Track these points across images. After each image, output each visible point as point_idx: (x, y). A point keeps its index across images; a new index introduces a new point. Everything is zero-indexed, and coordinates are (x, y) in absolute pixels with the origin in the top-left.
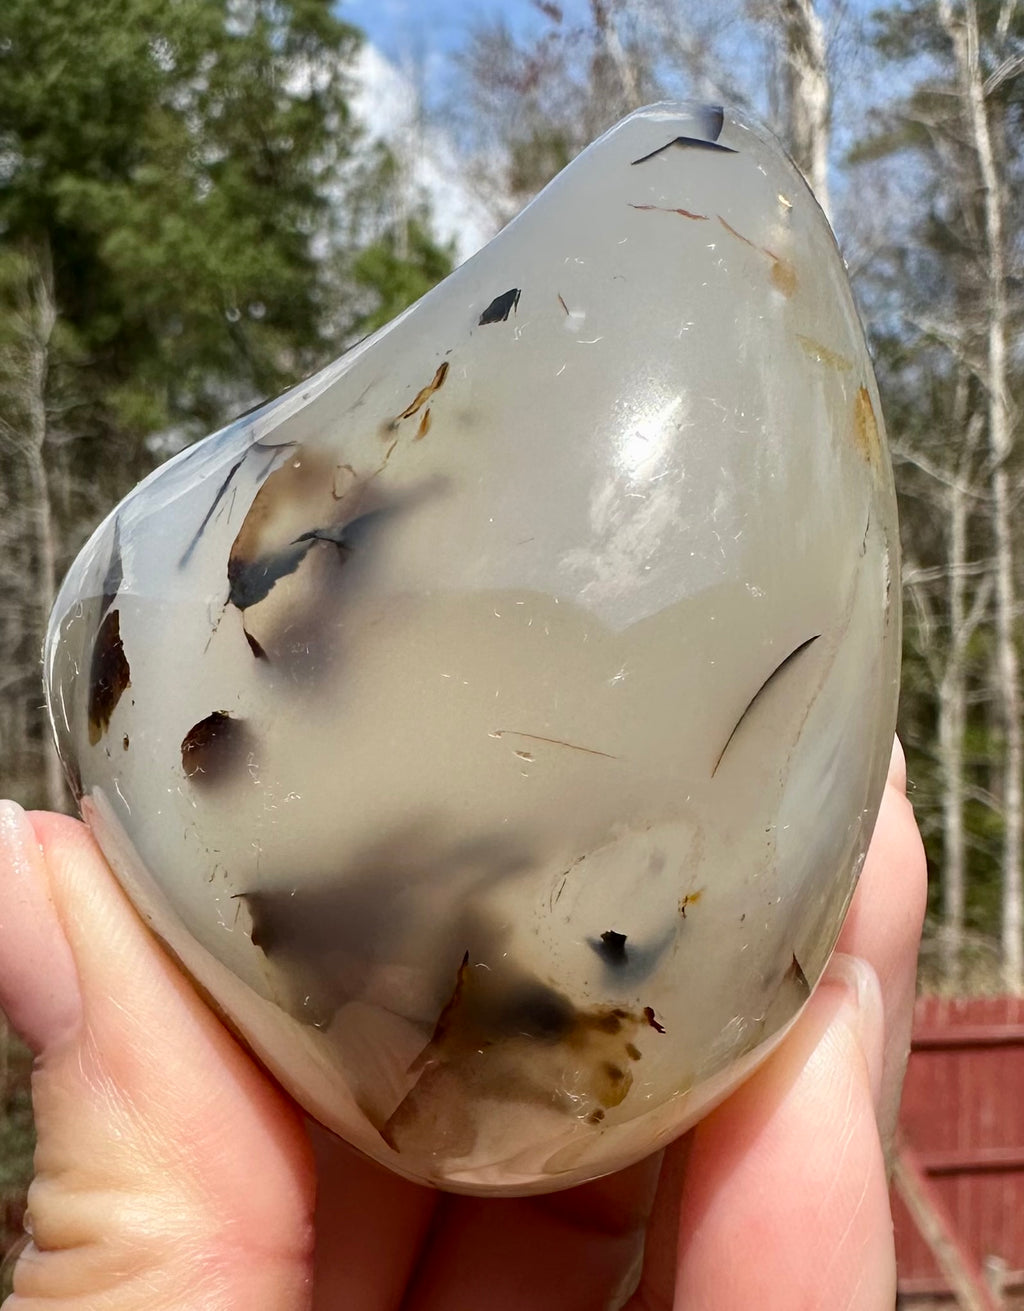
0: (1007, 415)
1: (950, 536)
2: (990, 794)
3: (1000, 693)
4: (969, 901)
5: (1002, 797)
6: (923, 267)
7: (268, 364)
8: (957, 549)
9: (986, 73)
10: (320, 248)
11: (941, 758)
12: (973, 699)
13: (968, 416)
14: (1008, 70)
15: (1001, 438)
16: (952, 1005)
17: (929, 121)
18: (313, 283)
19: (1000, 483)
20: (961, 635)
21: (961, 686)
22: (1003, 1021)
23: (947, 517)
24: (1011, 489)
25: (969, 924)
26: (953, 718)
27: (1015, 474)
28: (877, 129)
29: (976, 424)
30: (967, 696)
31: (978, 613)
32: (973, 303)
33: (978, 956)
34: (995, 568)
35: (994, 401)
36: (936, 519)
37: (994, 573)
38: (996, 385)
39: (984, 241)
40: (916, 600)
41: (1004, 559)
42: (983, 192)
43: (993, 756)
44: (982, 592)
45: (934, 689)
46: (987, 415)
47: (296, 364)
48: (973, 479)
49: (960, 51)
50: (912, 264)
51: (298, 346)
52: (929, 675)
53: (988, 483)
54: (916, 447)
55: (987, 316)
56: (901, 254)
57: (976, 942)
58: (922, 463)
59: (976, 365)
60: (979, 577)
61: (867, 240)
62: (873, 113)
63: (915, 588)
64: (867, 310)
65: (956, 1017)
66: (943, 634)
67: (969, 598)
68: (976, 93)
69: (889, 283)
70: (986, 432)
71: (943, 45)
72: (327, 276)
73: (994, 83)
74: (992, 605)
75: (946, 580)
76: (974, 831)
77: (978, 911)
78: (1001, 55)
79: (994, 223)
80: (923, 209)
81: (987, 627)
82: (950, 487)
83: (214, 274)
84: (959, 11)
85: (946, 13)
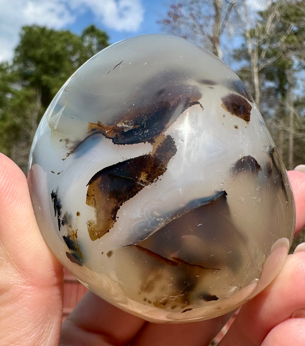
9: (258, 65)
14: (264, 66)
17: (244, 76)
42: (255, 93)
68: (256, 70)
71: (249, 58)
73: (260, 68)
78: (262, 62)
84: (253, 51)
85: (250, 51)
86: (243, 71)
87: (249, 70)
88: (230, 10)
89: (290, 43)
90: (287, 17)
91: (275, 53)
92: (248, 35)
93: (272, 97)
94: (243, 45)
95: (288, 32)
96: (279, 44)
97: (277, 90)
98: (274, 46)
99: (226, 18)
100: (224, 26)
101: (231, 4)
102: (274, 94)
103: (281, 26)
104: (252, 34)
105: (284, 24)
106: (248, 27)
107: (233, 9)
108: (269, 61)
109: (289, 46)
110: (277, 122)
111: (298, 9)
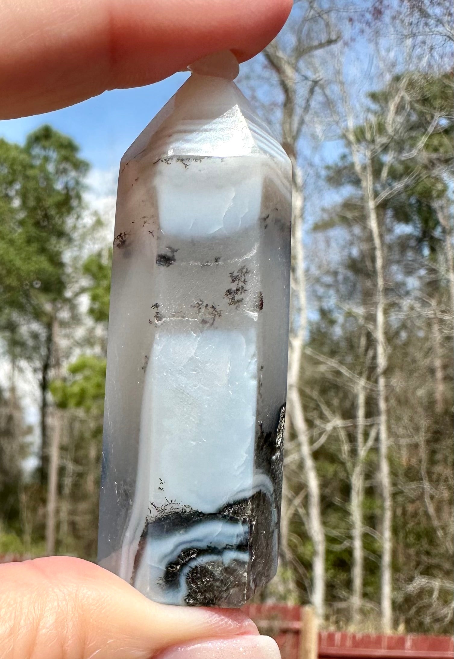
0: (385, 351)
1: (357, 405)
2: (376, 532)
3: (381, 483)
4: (365, 584)
5: (382, 533)
6: (346, 279)
7: (40, 308)
8: (361, 412)
9: (376, 194)
10: (67, 256)
11: (351, 512)
12: (368, 485)
13: (367, 350)
14: (387, 194)
15: (382, 362)
16: (354, 637)
17: (349, 215)
18: (64, 274)
19: (382, 381)
20: (362, 452)
21: (362, 478)
22: (380, 648)
23: (356, 397)
24: (387, 386)
25: (365, 595)
26: (358, 493)
27: (390, 378)
28: (326, 216)
29: (371, 353)
30: (364, 483)
31: (370, 443)
32: (369, 298)
33: (369, 612)
34: (378, 422)
35: (379, 343)
36: (350, 397)
37: (378, 424)
38: (379, 335)
39: (375, 271)
40: (341, 435)
41: (383, 418)
42: (374, 249)
43: (377, 512)
44: (373, 434)
45: (348, 478)
46: (375, 349)
47: (53, 309)
48: (369, 378)
49: (364, 184)
50: (340, 277)
51: (54, 301)
52: (346, 470)
53: (376, 382)
54: (341, 363)
55: (375, 304)
56: (335, 274)
57: (369, 605)
58: (344, 370)
59: (370, 327)
60: (371, 426)
61: (320, 267)
62: (324, 210)
63: (340, 429)
64: (320, 298)
65: (356, 643)
66: (354, 452)
67: (366, 435)
68: (371, 204)
69: (328, 286)
70: (375, 357)
71: (357, 182)
72: (69, 270)
73: (379, 200)
74: (377, 439)
75: (355, 426)
76: (368, 550)
77: (370, 589)
78: (384, 187)
79: (379, 263)
80: (345, 253)
81: (375, 450)
82: (357, 383)
83: (18, 269)
84: (364, 168)
85: (358, 168)
86: (348, 205)
87: (359, 203)
88: (312, 91)
89: (436, 150)
90: (425, 101)
91: (408, 170)
92: (352, 138)
93: (410, 255)
94: (344, 157)
95: (431, 129)
96: (414, 152)
97: (420, 241)
98: (405, 156)
99: (307, 108)
100: (302, 122)
101: (313, 81)
102: (413, 248)
103: (414, 118)
104: (360, 135)
105: (421, 114)
106: (351, 123)
107: (317, 89)
108: (398, 186)
109: (434, 156)
110: (425, 304)
111: (446, 86)
